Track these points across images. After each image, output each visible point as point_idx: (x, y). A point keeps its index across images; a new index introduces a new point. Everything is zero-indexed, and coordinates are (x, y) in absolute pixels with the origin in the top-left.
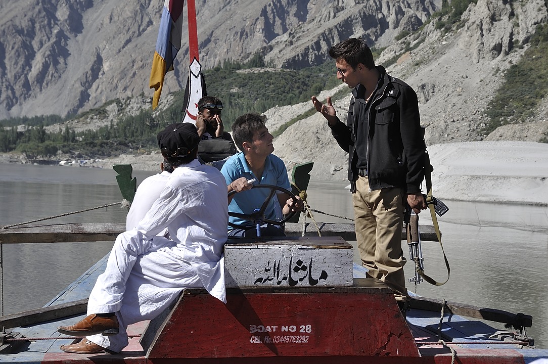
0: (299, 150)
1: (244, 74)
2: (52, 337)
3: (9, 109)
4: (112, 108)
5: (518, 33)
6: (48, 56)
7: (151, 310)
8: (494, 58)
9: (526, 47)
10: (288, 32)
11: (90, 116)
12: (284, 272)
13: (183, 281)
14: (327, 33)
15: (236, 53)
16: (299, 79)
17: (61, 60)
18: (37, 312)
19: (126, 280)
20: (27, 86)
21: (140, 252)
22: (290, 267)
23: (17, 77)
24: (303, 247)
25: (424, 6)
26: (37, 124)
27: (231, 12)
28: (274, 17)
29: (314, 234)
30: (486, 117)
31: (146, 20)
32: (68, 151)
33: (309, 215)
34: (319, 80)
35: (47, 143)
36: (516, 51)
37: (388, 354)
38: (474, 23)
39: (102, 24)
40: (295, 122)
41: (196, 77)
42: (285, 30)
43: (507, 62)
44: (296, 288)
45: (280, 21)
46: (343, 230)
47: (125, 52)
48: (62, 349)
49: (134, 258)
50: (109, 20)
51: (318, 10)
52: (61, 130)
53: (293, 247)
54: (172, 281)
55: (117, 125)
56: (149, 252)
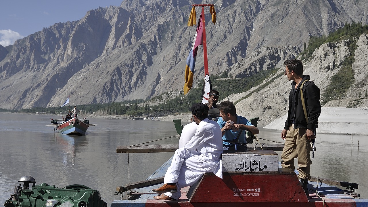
0: (243, 112)
1: (219, 81)
2: (150, 193)
3: (123, 97)
4: (164, 96)
5: (337, 61)
6: (139, 75)
7: (191, 182)
8: (327, 72)
9: (340, 67)
10: (238, 63)
11: (155, 99)
12: (248, 165)
13: (204, 170)
14: (254, 62)
15: (216, 72)
16: (242, 82)
17: (144, 77)
18: (143, 182)
19: (180, 169)
20: (130, 87)
21: (186, 157)
22: (251, 164)
23: (126, 84)
24: (256, 155)
25: (296, 50)
26: (134, 103)
27: (213, 55)
28: (232, 56)
29: (260, 148)
30: (323, 97)
31: (178, 59)
32: (147, 114)
33: (257, 140)
34: (251, 82)
35: (138, 111)
36: (336, 69)
37: (294, 201)
38: (318, 57)
39: (160, 61)
40: (241, 100)
41: (208, 82)
42: (236, 62)
43: (332, 73)
44: (253, 172)
45: (234, 58)
46: (272, 147)
47: (170, 73)
48: (154, 198)
49: (183, 160)
50: (163, 60)
51: (250, 53)
52: (144, 105)
53: (252, 155)
54: (199, 169)
55: (166, 103)
56: (189, 157)
